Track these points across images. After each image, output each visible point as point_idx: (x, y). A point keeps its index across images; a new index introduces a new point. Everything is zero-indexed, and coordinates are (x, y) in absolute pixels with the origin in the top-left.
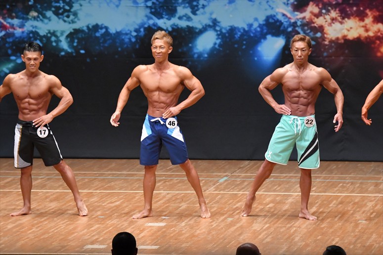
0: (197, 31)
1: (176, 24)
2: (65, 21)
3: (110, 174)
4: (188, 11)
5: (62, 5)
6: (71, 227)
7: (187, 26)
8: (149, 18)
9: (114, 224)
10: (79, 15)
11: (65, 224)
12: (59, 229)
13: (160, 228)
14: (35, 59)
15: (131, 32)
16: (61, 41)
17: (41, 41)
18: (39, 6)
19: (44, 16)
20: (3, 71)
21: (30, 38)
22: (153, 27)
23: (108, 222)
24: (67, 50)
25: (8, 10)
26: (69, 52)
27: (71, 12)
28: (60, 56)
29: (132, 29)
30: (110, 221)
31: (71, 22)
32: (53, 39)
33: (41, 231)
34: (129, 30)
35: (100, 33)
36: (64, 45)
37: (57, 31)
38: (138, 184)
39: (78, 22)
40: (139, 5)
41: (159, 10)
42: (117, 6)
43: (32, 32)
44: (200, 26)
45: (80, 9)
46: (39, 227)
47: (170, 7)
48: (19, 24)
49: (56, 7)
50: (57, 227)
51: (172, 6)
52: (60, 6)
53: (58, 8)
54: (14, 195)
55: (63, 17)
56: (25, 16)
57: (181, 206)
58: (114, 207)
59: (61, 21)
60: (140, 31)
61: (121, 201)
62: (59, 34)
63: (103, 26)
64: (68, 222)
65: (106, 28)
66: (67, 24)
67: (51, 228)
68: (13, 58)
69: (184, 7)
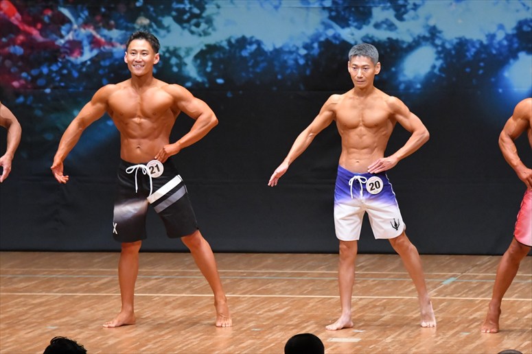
0: (405, 46)
1: (370, 36)
2: (192, 33)
3: (266, 273)
4: (390, 15)
5: (188, 6)
6: (209, 343)
7: (389, 39)
8: (327, 27)
9: (277, 339)
10: (215, 23)
11: (199, 339)
12: (189, 346)
13: (354, 345)
15: (298, 48)
16: (186, 64)
18: (152, 9)
19: (160, 25)
22: (334, 41)
23: (267, 337)
24: (195, 79)
25: (104, 15)
26: (198, 82)
27: (203, 18)
29: (300, 44)
30: (269, 335)
31: (202, 34)
32: (174, 61)
34: (294, 46)
35: (249, 51)
36: (191, 70)
37: (180, 48)
38: (311, 286)
39: (213, 33)
40: (312, 6)
41: (343, 13)
42: (276, 8)
44: (408, 39)
45: (218, 13)
46: (157, 342)
47: (361, 9)
48: (120, 38)
49: (178, 10)
50: (186, 343)
51: (363, 7)
52: (184, 8)
53: (183, 12)
54: (115, 300)
55: (190, 26)
56: (129, 25)
57: (384, 316)
58: (275, 316)
59: (186, 32)
60: (313, 48)
61: (286, 308)
62: (182, 54)
63: (253, 40)
64: (203, 337)
65: (259, 43)
66: (195, 37)
69: (384, 9)
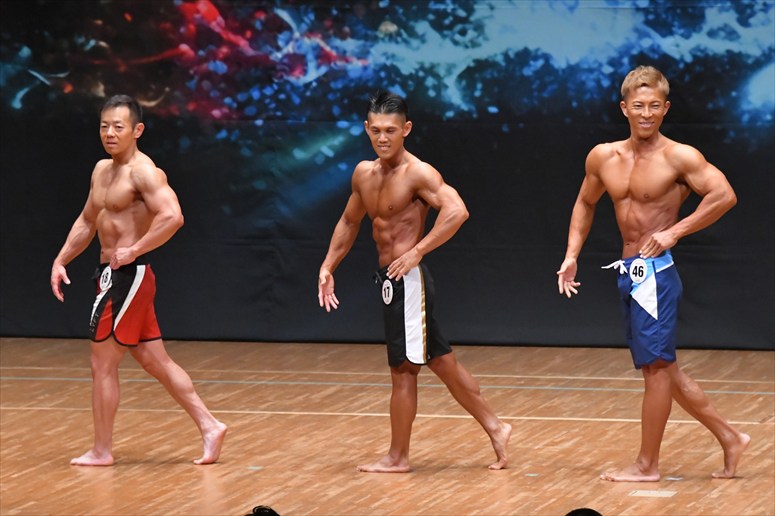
0: (750, 61)
1: (702, 47)
2: (456, 43)
3: (550, 381)
4: (730, 18)
5: (450, 7)
6: (466, 496)
7: (728, 51)
8: (642, 35)
9: (559, 491)
10: (487, 30)
11: (452, 490)
12: (438, 501)
13: (664, 502)
14: (389, 130)
15: (601, 65)
16: (446, 87)
17: (404, 86)
18: (401, 11)
19: (412, 33)
20: (321, 152)
21: (381, 79)
22: (651, 55)
23: (546, 487)
24: (459, 107)
25: (336, 19)
26: (463, 111)
27: (470, 23)
28: (444, 119)
29: (603, 59)
30: (550, 485)
31: (469, 44)
32: (430, 81)
33: (399, 504)
34: (596, 61)
35: (533, 69)
36: (454, 95)
37: (438, 65)
38: (612, 402)
39: (484, 43)
40: (620, 6)
41: (664, 16)
42: (572, 9)
43: (384, 67)
44: (755, 52)
45: (491, 17)
46: (394, 495)
47: (690, 10)
48: (357, 50)
49: (436, 12)
50: (434, 496)
51: (692, 7)
52: (445, 10)
53: (442, 15)
54: (343, 423)
55: (454, 34)
56: (369, 32)
57: (710, 454)
58: (560, 453)
59: (448, 43)
60: (622, 64)
61: (576, 440)
62: (442, 72)
63: (539, 53)
64: (459, 486)
65: (547, 58)
66: (460, 49)
67: (420, 499)
68: (343, 124)
69: (722, 10)
